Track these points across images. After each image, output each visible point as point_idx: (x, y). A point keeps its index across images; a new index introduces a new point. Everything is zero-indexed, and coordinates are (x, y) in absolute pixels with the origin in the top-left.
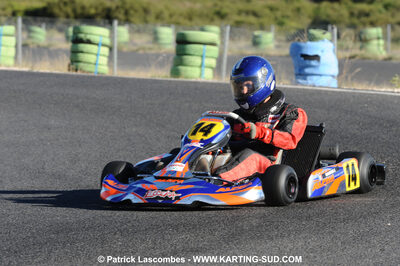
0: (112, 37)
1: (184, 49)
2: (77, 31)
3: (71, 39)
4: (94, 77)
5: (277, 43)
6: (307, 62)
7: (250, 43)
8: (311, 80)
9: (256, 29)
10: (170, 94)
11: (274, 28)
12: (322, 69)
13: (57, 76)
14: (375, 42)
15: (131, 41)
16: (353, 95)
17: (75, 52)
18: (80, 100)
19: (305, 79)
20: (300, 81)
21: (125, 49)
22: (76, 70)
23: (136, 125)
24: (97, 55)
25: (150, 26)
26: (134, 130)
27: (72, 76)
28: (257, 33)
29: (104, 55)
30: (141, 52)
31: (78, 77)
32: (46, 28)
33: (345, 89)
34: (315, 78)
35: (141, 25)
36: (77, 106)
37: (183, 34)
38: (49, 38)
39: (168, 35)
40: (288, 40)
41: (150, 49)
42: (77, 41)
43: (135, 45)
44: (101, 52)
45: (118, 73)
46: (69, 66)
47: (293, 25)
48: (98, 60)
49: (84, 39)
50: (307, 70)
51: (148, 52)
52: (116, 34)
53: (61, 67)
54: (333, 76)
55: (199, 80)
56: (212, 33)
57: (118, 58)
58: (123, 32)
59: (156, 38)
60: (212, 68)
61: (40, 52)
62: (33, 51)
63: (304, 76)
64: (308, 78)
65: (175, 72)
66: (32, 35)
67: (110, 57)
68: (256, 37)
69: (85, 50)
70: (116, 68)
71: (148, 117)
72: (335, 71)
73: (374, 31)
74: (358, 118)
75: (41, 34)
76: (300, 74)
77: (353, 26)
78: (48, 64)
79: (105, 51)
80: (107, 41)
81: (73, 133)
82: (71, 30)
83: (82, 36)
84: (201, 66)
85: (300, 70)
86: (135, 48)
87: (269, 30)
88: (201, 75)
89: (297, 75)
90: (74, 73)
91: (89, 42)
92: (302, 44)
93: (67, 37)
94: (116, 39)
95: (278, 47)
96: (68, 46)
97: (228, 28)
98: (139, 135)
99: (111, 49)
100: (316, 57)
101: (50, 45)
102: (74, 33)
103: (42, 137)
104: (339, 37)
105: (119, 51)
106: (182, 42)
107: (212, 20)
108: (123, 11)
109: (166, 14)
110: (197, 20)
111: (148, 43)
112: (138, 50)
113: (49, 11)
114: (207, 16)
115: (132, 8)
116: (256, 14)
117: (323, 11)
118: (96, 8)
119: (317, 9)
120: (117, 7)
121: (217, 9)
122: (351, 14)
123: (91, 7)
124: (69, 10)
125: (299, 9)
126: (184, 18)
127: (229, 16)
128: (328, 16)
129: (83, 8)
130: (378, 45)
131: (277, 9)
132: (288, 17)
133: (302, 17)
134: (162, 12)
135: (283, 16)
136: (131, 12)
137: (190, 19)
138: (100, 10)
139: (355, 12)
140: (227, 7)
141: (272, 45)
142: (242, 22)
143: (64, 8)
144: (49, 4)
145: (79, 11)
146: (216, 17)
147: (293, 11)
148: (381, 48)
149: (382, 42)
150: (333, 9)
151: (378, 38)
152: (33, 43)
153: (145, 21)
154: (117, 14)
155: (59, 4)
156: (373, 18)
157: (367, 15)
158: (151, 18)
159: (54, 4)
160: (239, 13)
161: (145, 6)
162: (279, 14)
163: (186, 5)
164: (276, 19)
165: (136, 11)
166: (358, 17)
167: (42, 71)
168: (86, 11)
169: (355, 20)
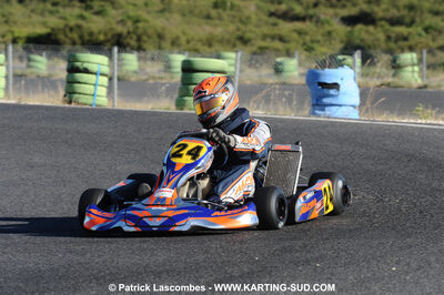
1: (191, 78)
2: (72, 59)
5: (301, 71)
6: (325, 91)
7: (272, 71)
8: (329, 111)
10: (170, 128)
12: (342, 99)
15: (141, 69)
17: (71, 82)
18: (69, 136)
19: (323, 110)
20: (317, 112)
21: (133, 79)
22: (70, 102)
23: (128, 162)
24: (95, 85)
26: (126, 167)
28: (279, 60)
29: (103, 86)
30: (151, 81)
31: (71, 109)
32: (49, 57)
34: (334, 108)
35: (156, 52)
36: (66, 142)
37: (189, 61)
38: (49, 67)
41: (162, 78)
42: (73, 70)
43: (146, 74)
44: (100, 82)
45: (121, 104)
47: (323, 50)
48: (96, 93)
49: (81, 67)
50: (325, 100)
51: (158, 81)
53: (55, 99)
54: (354, 106)
58: (131, 60)
59: (168, 66)
63: (323, 106)
64: (327, 108)
66: (32, 63)
67: (110, 89)
68: (278, 64)
69: (82, 80)
70: (116, 100)
72: (357, 101)
73: (408, 57)
75: (42, 63)
76: (317, 105)
79: (104, 80)
80: (106, 70)
81: (58, 171)
83: (78, 64)
85: (317, 100)
86: (144, 77)
87: (292, 57)
89: (313, 105)
90: (67, 105)
91: (86, 71)
92: (319, 71)
95: (302, 75)
96: (65, 75)
97: (239, 55)
99: (111, 79)
100: (335, 86)
101: (50, 76)
102: (69, 61)
106: (188, 70)
107: (234, 46)
108: (135, 37)
109: (183, 40)
110: (217, 47)
111: (160, 71)
112: (147, 80)
113: (53, 37)
114: (228, 41)
115: (145, 33)
116: (281, 39)
117: (356, 34)
118: (105, 34)
119: (351, 32)
120: (129, 33)
121: (240, 33)
122: (389, 38)
123: (100, 33)
124: (75, 36)
125: (329, 33)
126: (204, 45)
127: (253, 42)
128: (362, 40)
129: (91, 34)
130: (413, 72)
131: (306, 34)
132: (318, 42)
133: (333, 42)
134: (178, 38)
135: (312, 41)
136: (145, 38)
137: (210, 45)
138: (109, 36)
139: (393, 35)
140: (251, 31)
141: (296, 73)
142: (266, 48)
143: (69, 34)
144: (53, 29)
145: (87, 37)
146: (238, 43)
147: (323, 35)
148: (416, 75)
149: (416, 68)
150: (367, 32)
151: (413, 65)
152: (32, 73)
153: (160, 48)
154: (128, 40)
155: (64, 30)
156: (412, 42)
157: (406, 39)
158: (167, 45)
159: (59, 29)
160: (264, 37)
161: (159, 30)
162: (308, 38)
163: (206, 30)
164: (304, 44)
165: (149, 37)
166: (396, 42)
167: (31, 103)
168: (94, 38)
169: (392, 45)
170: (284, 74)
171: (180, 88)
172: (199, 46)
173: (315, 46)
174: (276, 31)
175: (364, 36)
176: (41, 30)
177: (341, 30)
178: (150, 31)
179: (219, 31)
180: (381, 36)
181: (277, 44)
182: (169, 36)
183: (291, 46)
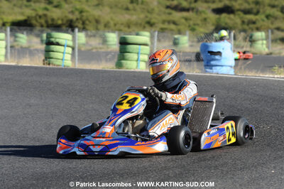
0: (74, 40)
1: (125, 49)
2: (49, 36)
3: (44, 42)
4: (62, 69)
5: (191, 44)
6: (213, 56)
7: (171, 43)
8: (216, 70)
9: (176, 34)
10: (116, 81)
11: (188, 32)
12: (223, 62)
13: (36, 68)
14: (260, 42)
15: (87, 43)
16: (246, 80)
17: (48, 51)
18: (52, 86)
20: (208, 70)
21: (83, 49)
22: (49, 64)
23: (92, 103)
24: (63, 53)
25: (101, 32)
26: (91, 106)
27: (47, 68)
28: (176, 36)
29: (68, 53)
30: (94, 51)
31: (50, 69)
32: (27, 34)
33: (240, 75)
34: (218, 68)
35: (94, 32)
36: (50, 90)
37: (124, 38)
38: (29, 41)
39: (113, 38)
40: (199, 41)
41: (101, 48)
42: (49, 43)
43: (91, 45)
44: (66, 51)
45: (79, 66)
46: (44, 61)
47: (202, 30)
48: (64, 57)
49: (54, 42)
50: (213, 63)
51: (100, 50)
52: (77, 38)
53: (38, 62)
54: (231, 67)
55: (136, 70)
56: (145, 37)
57: (79, 55)
58: (81, 37)
59: (105, 41)
60: (145, 62)
61: (23, 51)
62: (18, 50)
63: (211, 66)
64: (214, 68)
65: (119, 65)
66: (17, 39)
67: (73, 55)
68: (175, 39)
69: (54, 50)
70: (77, 62)
71: (101, 97)
72: (233, 63)
73: (259, 35)
74: (250, 96)
75: (23, 38)
76: (207, 66)
77: (244, 31)
78: (28, 60)
79: (70, 50)
80: (70, 43)
81: (47, 109)
82: (44, 36)
83: (52, 40)
84: (137, 61)
85: (208, 62)
86: (91, 48)
87: (185, 34)
88: (137, 66)
89: (205, 66)
90: (48, 66)
91: (58, 44)
92: (209, 44)
93: (42, 41)
94: (77, 42)
95: (191, 46)
96: (43, 47)
97: (156, 33)
98: (95, 110)
99: (73, 49)
100: (219, 53)
101: (29, 47)
102: (47, 38)
103: (26, 112)
104: (235, 39)
105: (79, 50)
106: (124, 43)
107: (144, 27)
108: (81, 22)
109: (112, 23)
110: (133, 28)
111: (99, 44)
112: (92, 49)
113: (28, 23)
114: (141, 25)
115: (87, 19)
116: (174, 23)
117: (222, 20)
118: (62, 20)
119: (219, 19)
120: (77, 19)
121: (148, 19)
122: (243, 22)
123: (58, 19)
124: (43, 21)
125: (205, 19)
126: (125, 27)
127: (156, 25)
128: (226, 24)
129: (53, 20)
130: (263, 44)
131: (190, 19)
132: (198, 25)
133: (208, 25)
134: (108, 22)
135: (195, 25)
136: (87, 22)
137: (129, 27)
138: (65, 22)
139: (246, 20)
140: (155, 18)
141: (187, 45)
142: (166, 29)
143: (39, 20)
144: (28, 17)
145: (50, 22)
146: (147, 25)
147: (201, 20)
148: (264, 46)
149: (265, 42)
150: (229, 18)
151: (262, 40)
152: (18, 45)
153: (97, 29)
154: (77, 24)
155: (35, 17)
156: (258, 25)
157: (254, 23)
158: (101, 26)
159: (32, 17)
160: (164, 22)
161: (97, 17)
162: (191, 23)
163: (126, 17)
164: (189, 26)
165: (90, 22)
166: (248, 24)
167: (25, 65)
168: (55, 23)
169: (246, 27)
170: (180, 46)
171: (119, 55)
172: (122, 28)
173: (196, 27)
174: (171, 18)
175: (228, 21)
176: (21, 18)
177: (213, 17)
178: (91, 18)
179: (134, 18)
180: (238, 21)
181: (173, 26)
182: (103, 21)
183: (181, 27)
